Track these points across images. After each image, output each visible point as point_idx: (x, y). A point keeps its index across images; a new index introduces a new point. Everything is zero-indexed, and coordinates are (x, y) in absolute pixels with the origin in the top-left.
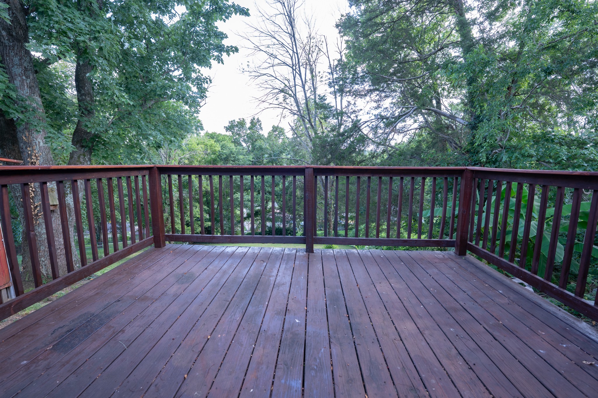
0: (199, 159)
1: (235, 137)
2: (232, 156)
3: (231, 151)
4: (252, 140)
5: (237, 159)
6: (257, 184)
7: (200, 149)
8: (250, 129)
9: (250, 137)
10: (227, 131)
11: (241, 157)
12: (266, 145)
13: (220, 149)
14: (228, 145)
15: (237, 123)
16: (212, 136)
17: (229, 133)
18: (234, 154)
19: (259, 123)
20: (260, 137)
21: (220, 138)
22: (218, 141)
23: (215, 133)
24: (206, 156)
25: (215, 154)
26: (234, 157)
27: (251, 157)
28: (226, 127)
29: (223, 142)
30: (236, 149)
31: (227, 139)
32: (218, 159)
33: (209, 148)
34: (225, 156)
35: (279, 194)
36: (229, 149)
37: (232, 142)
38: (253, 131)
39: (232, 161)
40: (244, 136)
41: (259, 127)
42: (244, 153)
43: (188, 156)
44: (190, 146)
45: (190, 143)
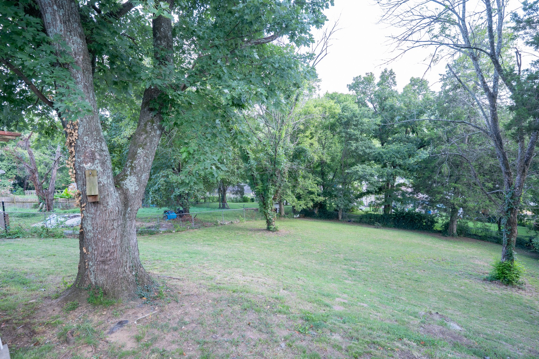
0: (316, 124)
1: (359, 97)
2: (354, 119)
3: (354, 114)
4: (381, 98)
5: (361, 123)
6: (385, 154)
7: (318, 112)
8: (379, 84)
9: (378, 95)
10: (350, 91)
11: (365, 120)
12: (398, 104)
13: (340, 111)
14: (351, 107)
15: (363, 79)
16: (332, 97)
17: (353, 92)
18: (357, 117)
19: (392, 76)
20: (392, 94)
21: (342, 98)
22: (339, 102)
23: (335, 93)
24: (324, 121)
25: (334, 117)
26: (356, 121)
27: (378, 120)
28: (350, 85)
29: (345, 103)
30: (360, 110)
31: (350, 99)
32: (337, 123)
33: (327, 110)
34: (346, 120)
35: (414, 168)
36: (352, 111)
37: (356, 102)
38: (383, 87)
39: (354, 125)
40: (372, 94)
41: (391, 81)
42: (370, 116)
43: (302, 121)
44: (307, 109)
45: (307, 105)
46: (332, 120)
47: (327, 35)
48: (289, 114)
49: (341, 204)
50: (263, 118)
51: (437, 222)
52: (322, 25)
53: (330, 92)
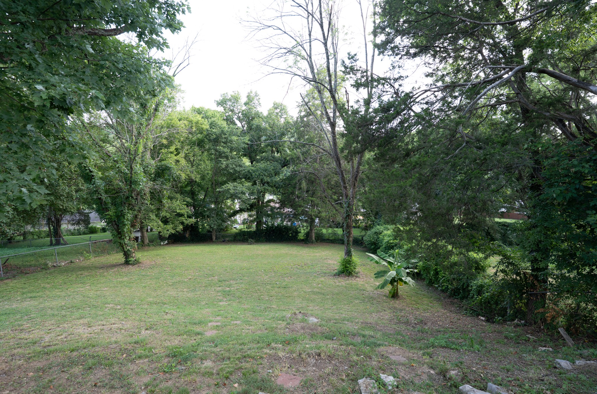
0: (182, 139)
1: (227, 114)
2: (223, 136)
3: (222, 131)
4: (248, 118)
5: (230, 140)
6: (254, 172)
7: (183, 125)
8: (246, 104)
9: (246, 114)
10: (217, 106)
11: (235, 138)
12: (264, 125)
13: (208, 127)
14: (219, 123)
15: (230, 96)
16: (199, 111)
17: (221, 109)
18: (226, 135)
19: (258, 98)
20: (258, 115)
21: (209, 114)
22: (207, 117)
23: (202, 108)
24: (190, 136)
25: (201, 133)
26: (225, 138)
27: (247, 139)
28: (217, 101)
29: (213, 119)
30: (229, 128)
31: (218, 116)
32: (206, 140)
33: (194, 125)
34: (215, 136)
35: (279, 185)
36: (220, 128)
37: (224, 119)
38: (249, 107)
39: (223, 142)
40: (239, 112)
41: (257, 102)
42: (239, 134)
43: (165, 134)
44: (170, 121)
45: (170, 118)
46: (200, 136)
47: (190, 43)
48: (147, 126)
49: (214, 224)
50: (113, 128)
51: (300, 232)
52: (179, 31)
53: (197, 106)
